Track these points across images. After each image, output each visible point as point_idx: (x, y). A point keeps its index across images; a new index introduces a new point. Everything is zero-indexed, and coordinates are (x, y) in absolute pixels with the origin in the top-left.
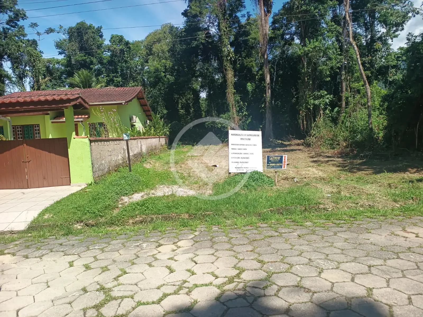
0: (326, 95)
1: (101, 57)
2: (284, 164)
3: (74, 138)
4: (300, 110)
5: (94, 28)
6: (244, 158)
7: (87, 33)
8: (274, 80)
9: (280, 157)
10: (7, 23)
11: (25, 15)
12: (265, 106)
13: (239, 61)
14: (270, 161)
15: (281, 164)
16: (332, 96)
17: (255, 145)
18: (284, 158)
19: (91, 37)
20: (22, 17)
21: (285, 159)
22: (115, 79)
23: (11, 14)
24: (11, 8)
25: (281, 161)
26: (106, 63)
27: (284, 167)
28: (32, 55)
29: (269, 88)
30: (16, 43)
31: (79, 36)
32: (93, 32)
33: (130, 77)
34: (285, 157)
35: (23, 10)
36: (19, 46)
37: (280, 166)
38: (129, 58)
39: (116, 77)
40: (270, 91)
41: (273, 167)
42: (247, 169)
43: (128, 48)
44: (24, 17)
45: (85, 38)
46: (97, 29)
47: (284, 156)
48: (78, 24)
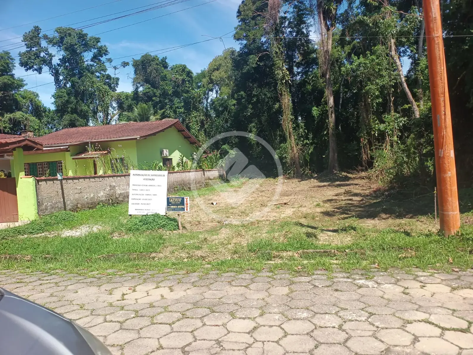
0: (399, 117)
1: (164, 89)
2: (187, 207)
3: (21, 178)
4: (361, 137)
5: (158, 59)
6: (146, 199)
7: (150, 65)
8: (341, 102)
9: (181, 199)
10: (92, 60)
11: (107, 51)
12: (328, 133)
13: (312, 82)
14: (170, 203)
15: (183, 207)
16: (406, 118)
17: (159, 186)
18: (185, 200)
19: (155, 69)
20: (104, 53)
21: (187, 201)
22: (178, 110)
23: (96, 51)
24: (95, 46)
25: (182, 203)
26: (170, 94)
27: (187, 210)
28: (101, 90)
29: (332, 112)
30: (91, 79)
31: (143, 68)
32: (157, 64)
33: (193, 107)
34: (187, 199)
35: (105, 46)
36: (93, 82)
37: (182, 208)
38: (191, 88)
39: (178, 108)
40: (333, 115)
41: (174, 210)
42: (148, 211)
43: (189, 77)
44: (106, 52)
45: (149, 70)
46: (162, 60)
47: (185, 197)
48: (142, 56)
